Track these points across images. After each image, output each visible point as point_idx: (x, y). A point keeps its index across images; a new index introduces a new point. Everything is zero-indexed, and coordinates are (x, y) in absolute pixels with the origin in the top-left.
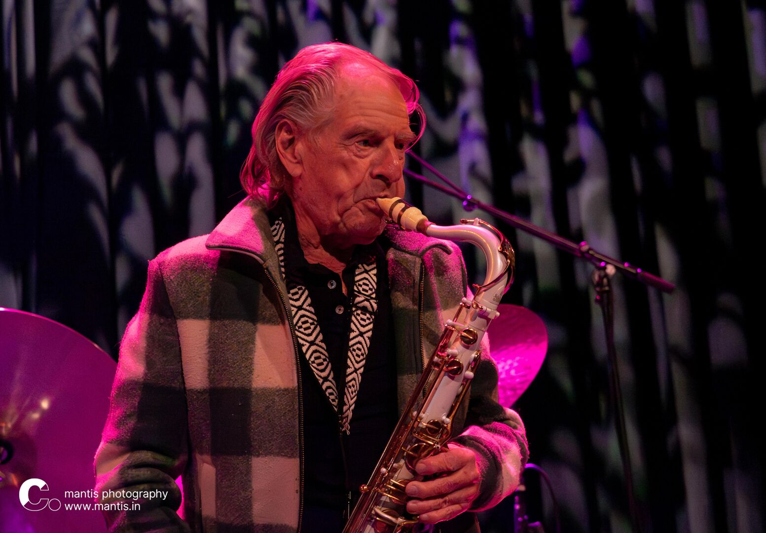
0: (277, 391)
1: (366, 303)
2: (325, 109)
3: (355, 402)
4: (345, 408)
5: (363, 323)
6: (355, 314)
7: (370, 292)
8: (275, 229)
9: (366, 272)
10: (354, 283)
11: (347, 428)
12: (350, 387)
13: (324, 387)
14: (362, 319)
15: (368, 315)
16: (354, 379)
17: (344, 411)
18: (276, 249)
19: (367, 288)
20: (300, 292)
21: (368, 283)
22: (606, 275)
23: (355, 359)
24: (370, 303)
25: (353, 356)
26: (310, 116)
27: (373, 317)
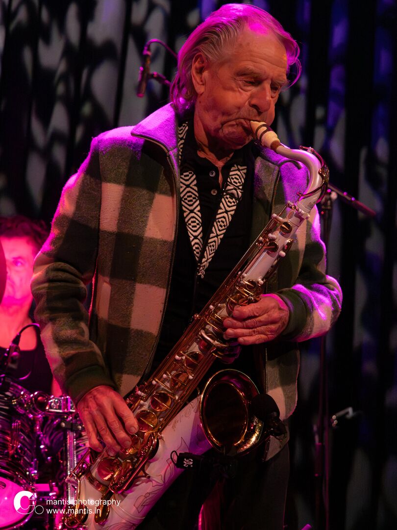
0: (160, 241)
1: (234, 191)
2: (227, 51)
3: (212, 257)
4: (204, 260)
5: (229, 204)
6: (225, 197)
7: (238, 184)
8: (182, 129)
9: (239, 170)
10: (228, 176)
11: (202, 273)
12: (210, 246)
13: (193, 243)
14: (229, 202)
15: (234, 200)
16: (215, 241)
17: (203, 262)
18: (180, 143)
19: (237, 181)
20: (190, 175)
21: (238, 178)
22: (330, 199)
23: (218, 228)
24: (237, 192)
25: (218, 226)
26: (215, 54)
27: (237, 202)
